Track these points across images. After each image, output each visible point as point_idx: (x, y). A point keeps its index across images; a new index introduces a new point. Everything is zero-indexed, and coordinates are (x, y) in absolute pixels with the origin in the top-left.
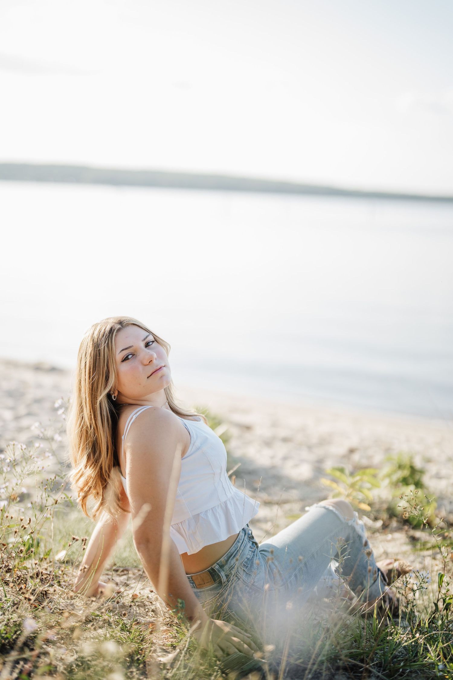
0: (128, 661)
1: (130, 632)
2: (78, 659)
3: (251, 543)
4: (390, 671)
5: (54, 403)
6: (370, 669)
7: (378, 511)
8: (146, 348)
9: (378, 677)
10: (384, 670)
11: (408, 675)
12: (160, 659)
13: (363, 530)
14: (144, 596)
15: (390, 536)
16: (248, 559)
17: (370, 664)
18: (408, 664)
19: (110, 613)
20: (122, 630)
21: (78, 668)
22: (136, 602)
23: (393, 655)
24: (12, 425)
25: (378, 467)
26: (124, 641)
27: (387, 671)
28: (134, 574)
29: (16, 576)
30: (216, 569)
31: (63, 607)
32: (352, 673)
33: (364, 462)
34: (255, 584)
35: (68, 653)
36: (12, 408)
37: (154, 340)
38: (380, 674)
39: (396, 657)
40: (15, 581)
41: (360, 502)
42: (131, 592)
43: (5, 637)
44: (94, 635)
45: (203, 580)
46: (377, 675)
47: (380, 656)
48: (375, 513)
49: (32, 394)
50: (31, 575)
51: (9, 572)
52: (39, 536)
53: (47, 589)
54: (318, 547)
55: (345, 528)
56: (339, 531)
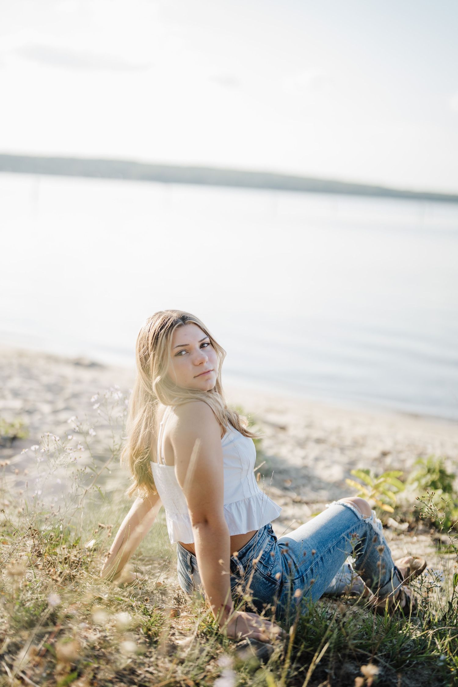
0: (148, 642)
1: (151, 617)
2: (101, 638)
3: (270, 537)
4: (397, 662)
5: (90, 398)
6: (378, 659)
7: (405, 514)
8: (200, 348)
9: (385, 667)
10: (392, 661)
11: (414, 666)
12: (177, 641)
13: (380, 528)
14: (167, 585)
15: (415, 539)
16: (266, 552)
17: (378, 654)
18: (415, 656)
19: (133, 599)
20: (144, 614)
21: (100, 645)
22: (160, 589)
23: (401, 647)
24: (50, 418)
25: (408, 472)
26: (145, 624)
27: (395, 662)
28: (159, 564)
29: (46, 561)
30: (234, 560)
31: (89, 591)
32: (361, 662)
33: (396, 465)
34: (271, 576)
35: (92, 632)
36: (51, 402)
37: (209, 342)
38: (387, 664)
39: (404, 649)
40: (46, 565)
41: (383, 503)
42: (155, 581)
46: (384, 665)
47: (389, 648)
48: (402, 516)
49: (70, 389)
50: (60, 560)
51: (40, 557)
52: (70, 525)
53: (74, 574)
54: (335, 542)
55: (362, 526)
56: (356, 528)
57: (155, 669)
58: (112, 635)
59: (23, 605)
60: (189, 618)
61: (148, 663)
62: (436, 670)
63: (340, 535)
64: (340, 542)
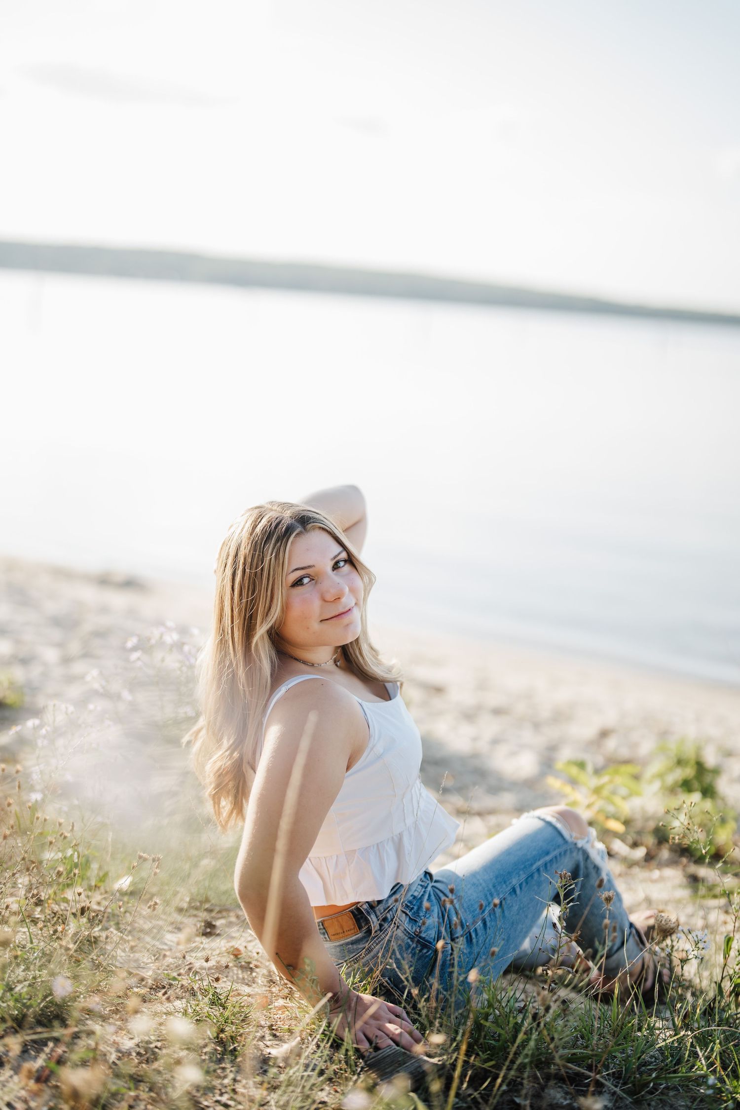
0: (219, 1052)
1: (224, 1008)
2: (140, 1044)
4: (634, 1085)
5: (125, 641)
6: (601, 1080)
7: (639, 833)
8: (334, 571)
9: (614, 1093)
10: (625, 1084)
11: (662, 1093)
12: (268, 1050)
13: (602, 858)
14: (251, 952)
15: (656, 874)
16: (415, 897)
17: (602, 1073)
18: (663, 1076)
19: (195, 977)
20: (213, 1003)
21: (139, 1057)
22: (239, 960)
23: (640, 1061)
24: (58, 672)
25: (644, 763)
26: (215, 1021)
27: (630, 1085)
29: (50, 912)
30: (363, 909)
31: (121, 963)
32: (574, 1086)
33: (624, 753)
34: (422, 935)
35: (125, 1034)
36: (60, 645)
38: (617, 1090)
39: (645, 1064)
40: (48, 919)
41: (607, 818)
43: (28, 1004)
44: (168, 1009)
45: (342, 927)
46: (612, 1091)
47: (620, 1062)
48: (635, 836)
50: (74, 911)
51: (40, 905)
52: (90, 851)
53: (97, 934)
54: (523, 877)
55: (571, 852)
56: (560, 854)
57: (231, 1099)
58: (160, 1039)
59: (11, 989)
60: (288, 1011)
61: (219, 1087)
62: (699, 1099)
63: (532, 865)
64: (532, 876)
